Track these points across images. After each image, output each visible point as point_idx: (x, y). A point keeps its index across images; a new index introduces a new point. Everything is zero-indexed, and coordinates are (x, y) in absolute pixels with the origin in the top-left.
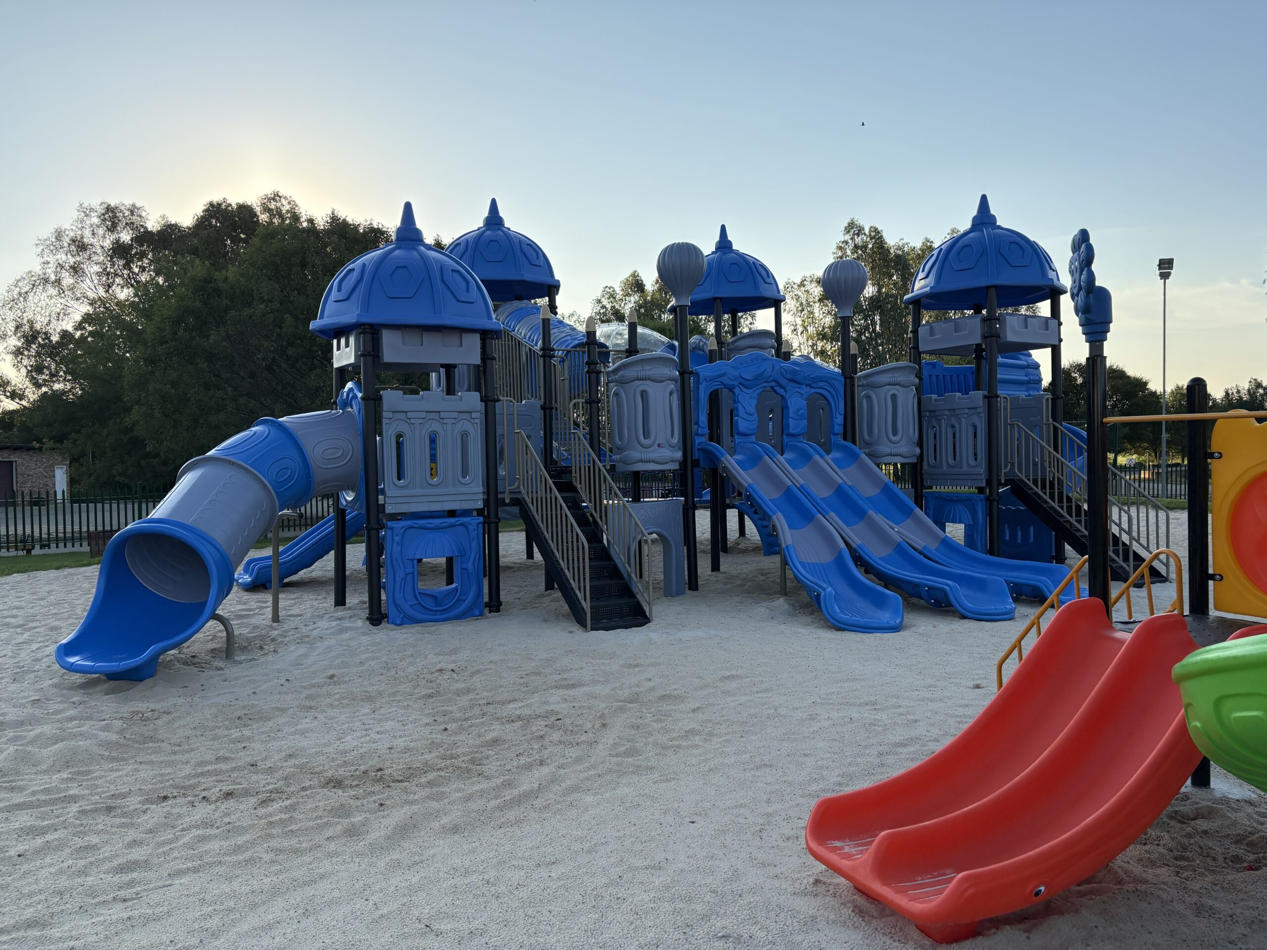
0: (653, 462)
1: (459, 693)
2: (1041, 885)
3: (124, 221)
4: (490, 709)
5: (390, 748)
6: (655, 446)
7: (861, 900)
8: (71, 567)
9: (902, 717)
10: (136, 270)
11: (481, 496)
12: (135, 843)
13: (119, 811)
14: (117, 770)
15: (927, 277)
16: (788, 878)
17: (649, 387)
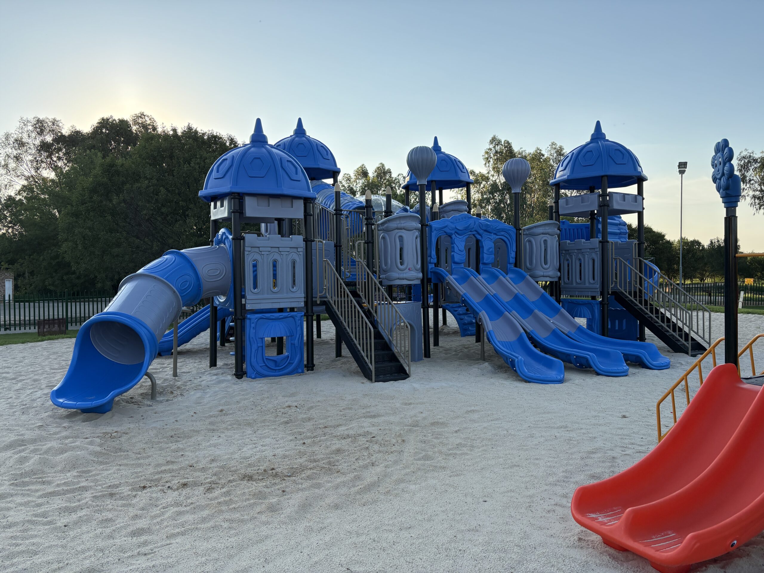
0: (406, 279)
1: (304, 420)
2: (733, 540)
3: (48, 129)
4: (327, 430)
5: (274, 455)
6: (407, 270)
7: (612, 551)
8: (31, 342)
9: (585, 435)
10: (55, 159)
11: (303, 300)
12: (136, 517)
13: (118, 496)
14: (106, 470)
15: (564, 170)
16: (560, 537)
17: (404, 233)
